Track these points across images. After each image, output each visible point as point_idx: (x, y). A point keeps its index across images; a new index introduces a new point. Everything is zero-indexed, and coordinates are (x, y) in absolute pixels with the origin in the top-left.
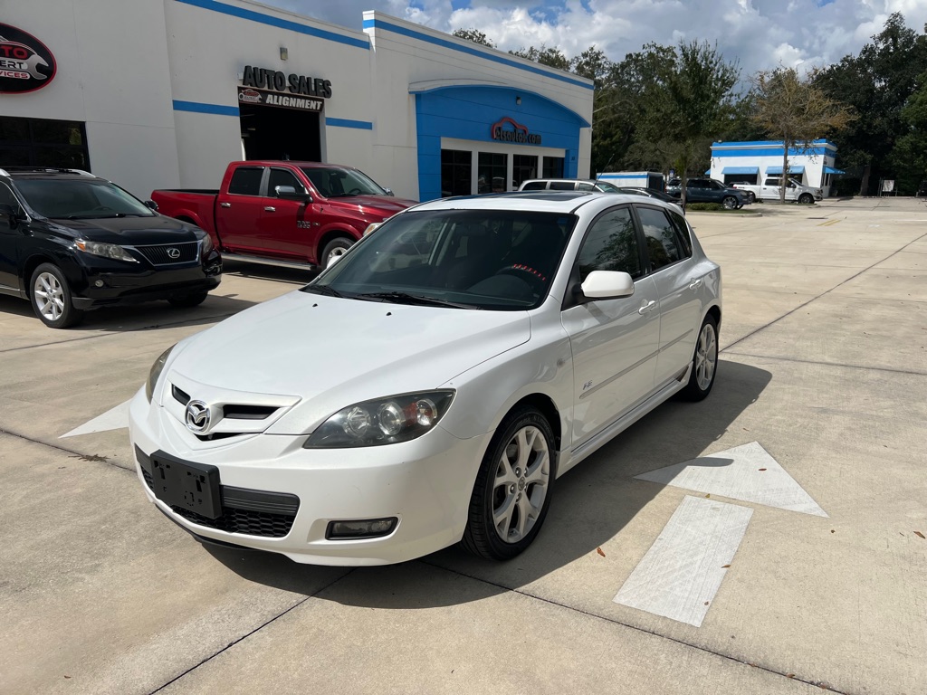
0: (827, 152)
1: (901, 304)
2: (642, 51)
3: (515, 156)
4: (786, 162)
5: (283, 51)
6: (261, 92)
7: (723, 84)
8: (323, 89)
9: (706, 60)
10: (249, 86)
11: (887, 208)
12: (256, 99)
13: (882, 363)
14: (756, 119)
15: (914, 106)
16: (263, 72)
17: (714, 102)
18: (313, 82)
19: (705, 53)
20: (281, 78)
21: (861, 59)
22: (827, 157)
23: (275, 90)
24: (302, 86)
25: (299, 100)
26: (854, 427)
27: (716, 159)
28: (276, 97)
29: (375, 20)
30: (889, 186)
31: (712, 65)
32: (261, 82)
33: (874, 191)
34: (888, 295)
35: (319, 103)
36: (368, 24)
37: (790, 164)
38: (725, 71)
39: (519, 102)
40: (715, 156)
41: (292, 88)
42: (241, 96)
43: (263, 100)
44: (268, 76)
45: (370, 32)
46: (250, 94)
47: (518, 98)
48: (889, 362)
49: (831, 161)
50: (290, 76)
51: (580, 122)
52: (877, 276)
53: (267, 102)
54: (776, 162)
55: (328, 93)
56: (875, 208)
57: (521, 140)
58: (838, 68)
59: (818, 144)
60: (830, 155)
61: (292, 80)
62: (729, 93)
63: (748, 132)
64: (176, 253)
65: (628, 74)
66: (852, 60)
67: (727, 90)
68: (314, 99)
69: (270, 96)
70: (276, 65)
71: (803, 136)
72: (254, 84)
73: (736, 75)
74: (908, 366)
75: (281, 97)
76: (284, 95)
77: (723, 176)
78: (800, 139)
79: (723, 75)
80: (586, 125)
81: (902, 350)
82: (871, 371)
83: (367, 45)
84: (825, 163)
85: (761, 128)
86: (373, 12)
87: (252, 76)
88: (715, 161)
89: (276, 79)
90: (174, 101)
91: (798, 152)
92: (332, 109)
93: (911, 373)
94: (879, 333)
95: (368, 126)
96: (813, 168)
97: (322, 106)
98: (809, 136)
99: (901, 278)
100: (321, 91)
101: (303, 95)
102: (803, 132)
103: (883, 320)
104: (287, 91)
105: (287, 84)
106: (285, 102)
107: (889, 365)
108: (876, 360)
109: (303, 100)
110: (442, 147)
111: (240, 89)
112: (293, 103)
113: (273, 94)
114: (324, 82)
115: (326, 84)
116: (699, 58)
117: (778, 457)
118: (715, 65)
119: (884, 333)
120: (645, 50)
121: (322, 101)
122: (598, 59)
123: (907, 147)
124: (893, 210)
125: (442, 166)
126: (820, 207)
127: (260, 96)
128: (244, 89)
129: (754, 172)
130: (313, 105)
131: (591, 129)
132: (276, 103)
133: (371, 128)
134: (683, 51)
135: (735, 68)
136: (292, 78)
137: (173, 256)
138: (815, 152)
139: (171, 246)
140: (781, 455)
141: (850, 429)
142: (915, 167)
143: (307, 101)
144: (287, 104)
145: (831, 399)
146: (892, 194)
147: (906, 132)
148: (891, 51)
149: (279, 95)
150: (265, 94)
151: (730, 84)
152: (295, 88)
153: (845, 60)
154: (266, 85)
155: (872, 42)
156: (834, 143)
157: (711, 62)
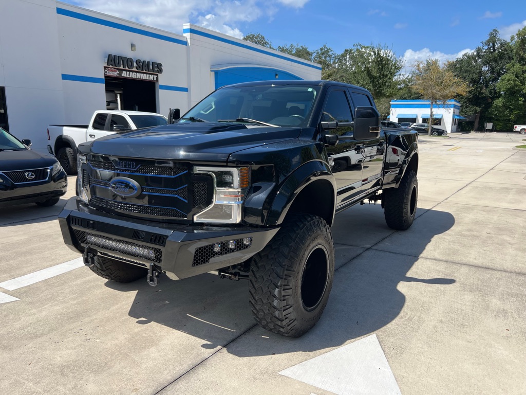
0: (455, 106)
1: (489, 210)
2: (353, 48)
4: (432, 113)
5: (133, 46)
7: (395, 68)
8: (158, 68)
9: (386, 55)
10: (111, 66)
11: (488, 139)
12: (116, 74)
13: (471, 260)
14: (415, 88)
15: (504, 82)
16: (120, 58)
17: (390, 78)
18: (151, 63)
19: (385, 51)
20: (131, 61)
21: (474, 55)
22: (455, 110)
23: (127, 68)
24: (144, 66)
25: (142, 74)
26: (444, 319)
27: (393, 109)
28: (128, 73)
29: (190, 29)
30: (489, 126)
31: (389, 58)
32: (118, 64)
33: (481, 129)
34: (482, 202)
35: (155, 76)
36: (185, 31)
37: (434, 113)
38: (397, 61)
39: (277, 77)
40: (393, 108)
41: (138, 68)
42: (106, 72)
43: (120, 74)
44: (123, 61)
45: (187, 35)
46: (111, 71)
47: (276, 75)
48: (475, 259)
49: (457, 111)
50: (137, 60)
52: (477, 187)
53: (123, 75)
54: (426, 112)
55: (160, 71)
56: (482, 139)
58: (461, 60)
59: (450, 102)
61: (138, 63)
62: (399, 74)
63: (411, 95)
64: (32, 175)
65: (345, 60)
66: (469, 56)
68: (152, 74)
69: (124, 72)
70: (128, 54)
71: (441, 98)
72: (114, 65)
73: (403, 64)
74: (487, 263)
75: (131, 73)
76: (133, 71)
77: (397, 119)
78: (439, 99)
79: (395, 63)
81: (485, 248)
82: (463, 266)
83: (185, 43)
84: (454, 113)
85: (418, 93)
86: (189, 24)
87: (113, 60)
88: (393, 110)
89: (128, 62)
90: (62, 74)
91: (438, 106)
92: (163, 80)
93: (488, 268)
94: (472, 233)
95: (185, 90)
96: (447, 116)
97: (157, 78)
98: (445, 98)
99: (491, 189)
100: (156, 69)
101: (145, 71)
102: (441, 96)
103: (476, 223)
104: (135, 69)
105: (135, 65)
106: (134, 76)
107: (475, 261)
108: (467, 257)
109: (145, 75)
111: (105, 68)
112: (139, 76)
113: (126, 71)
114: (158, 64)
115: (159, 66)
116: (382, 53)
117: (387, 351)
118: (391, 58)
119: (475, 233)
121: (157, 75)
122: (329, 52)
123: (500, 104)
126: (451, 138)
127: (118, 72)
128: (108, 68)
129: (414, 117)
130: (151, 77)
132: (128, 76)
133: (187, 91)
135: (402, 60)
136: (138, 62)
137: (29, 177)
138: (448, 106)
139: (28, 171)
140: (389, 348)
141: (441, 322)
142: (505, 115)
143: (148, 75)
144: (135, 77)
145: (433, 292)
146: (491, 131)
147: (500, 96)
148: (492, 50)
149: (130, 71)
150: (121, 70)
151: (399, 69)
152: (140, 67)
153: (465, 55)
154: (122, 66)
155: (481, 45)
156: (459, 102)
157: (389, 56)
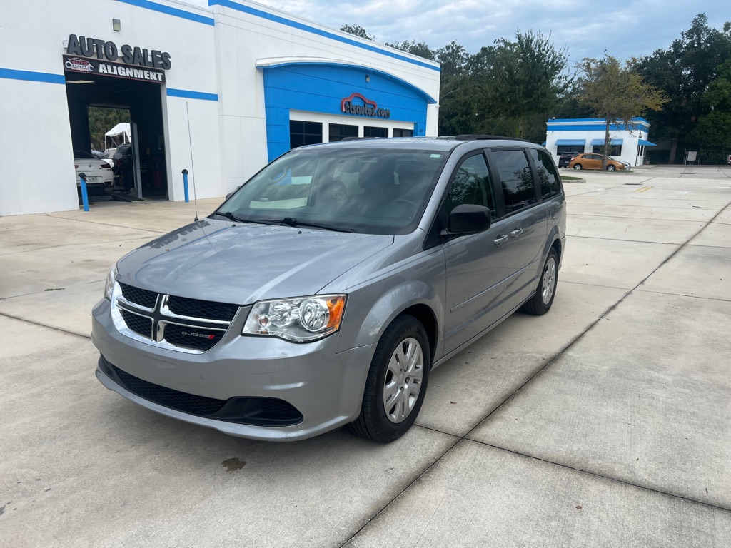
0: (643, 128)
2: (494, 45)
3: (365, 127)
4: (608, 135)
5: (116, 23)
6: (91, 61)
7: (553, 68)
8: (162, 62)
9: (540, 47)
10: (74, 55)
11: (691, 175)
12: (87, 68)
16: (91, 42)
18: (150, 52)
19: (537, 41)
20: (112, 49)
21: (670, 52)
22: (643, 133)
23: (107, 60)
24: (134, 57)
25: (136, 70)
27: (551, 133)
28: (109, 66)
30: (692, 156)
31: (544, 52)
32: (89, 51)
33: (680, 160)
35: (160, 74)
37: (611, 137)
38: (555, 57)
39: (368, 80)
40: (549, 130)
41: (126, 59)
42: (69, 65)
43: (95, 69)
44: (97, 46)
45: (214, 9)
46: (78, 63)
47: (367, 77)
49: (646, 135)
50: (123, 47)
51: (426, 99)
53: (101, 71)
54: (600, 136)
55: (167, 65)
56: (682, 175)
57: (370, 114)
58: (652, 59)
59: (635, 122)
60: (644, 130)
61: (125, 50)
62: (558, 76)
63: (578, 110)
65: (482, 63)
66: (663, 53)
67: (557, 73)
68: (153, 71)
69: (102, 66)
70: (106, 35)
71: (622, 115)
73: (564, 61)
75: (115, 67)
76: (118, 65)
77: (556, 146)
78: (620, 117)
79: (553, 60)
80: (433, 102)
83: (211, 22)
84: (641, 137)
85: (588, 108)
87: (78, 45)
89: (106, 48)
91: (618, 127)
92: (173, 80)
95: (214, 97)
96: (631, 141)
97: (163, 77)
98: (627, 114)
100: (160, 62)
101: (139, 65)
102: (622, 111)
104: (120, 61)
105: (120, 54)
106: (120, 72)
109: (141, 71)
110: (291, 119)
111: (65, 57)
112: (130, 73)
113: (105, 63)
114: (162, 54)
115: (165, 56)
116: (533, 45)
118: (547, 52)
120: (495, 45)
121: (163, 72)
122: (459, 52)
123: (709, 124)
124: (697, 177)
125: (291, 135)
126: (635, 173)
127: (90, 65)
128: (70, 57)
129: (581, 143)
130: (153, 77)
131: (438, 104)
132: (110, 72)
133: (217, 100)
134: (519, 39)
135: (564, 55)
136: (126, 48)
138: (636, 127)
142: (715, 140)
143: (146, 72)
144: (124, 74)
146: (695, 163)
147: (707, 112)
148: (696, 45)
149: (111, 64)
150: (96, 62)
151: (559, 68)
152: (129, 58)
153: (657, 53)
154: (96, 54)
155: (680, 38)
156: (648, 121)
157: (543, 50)
